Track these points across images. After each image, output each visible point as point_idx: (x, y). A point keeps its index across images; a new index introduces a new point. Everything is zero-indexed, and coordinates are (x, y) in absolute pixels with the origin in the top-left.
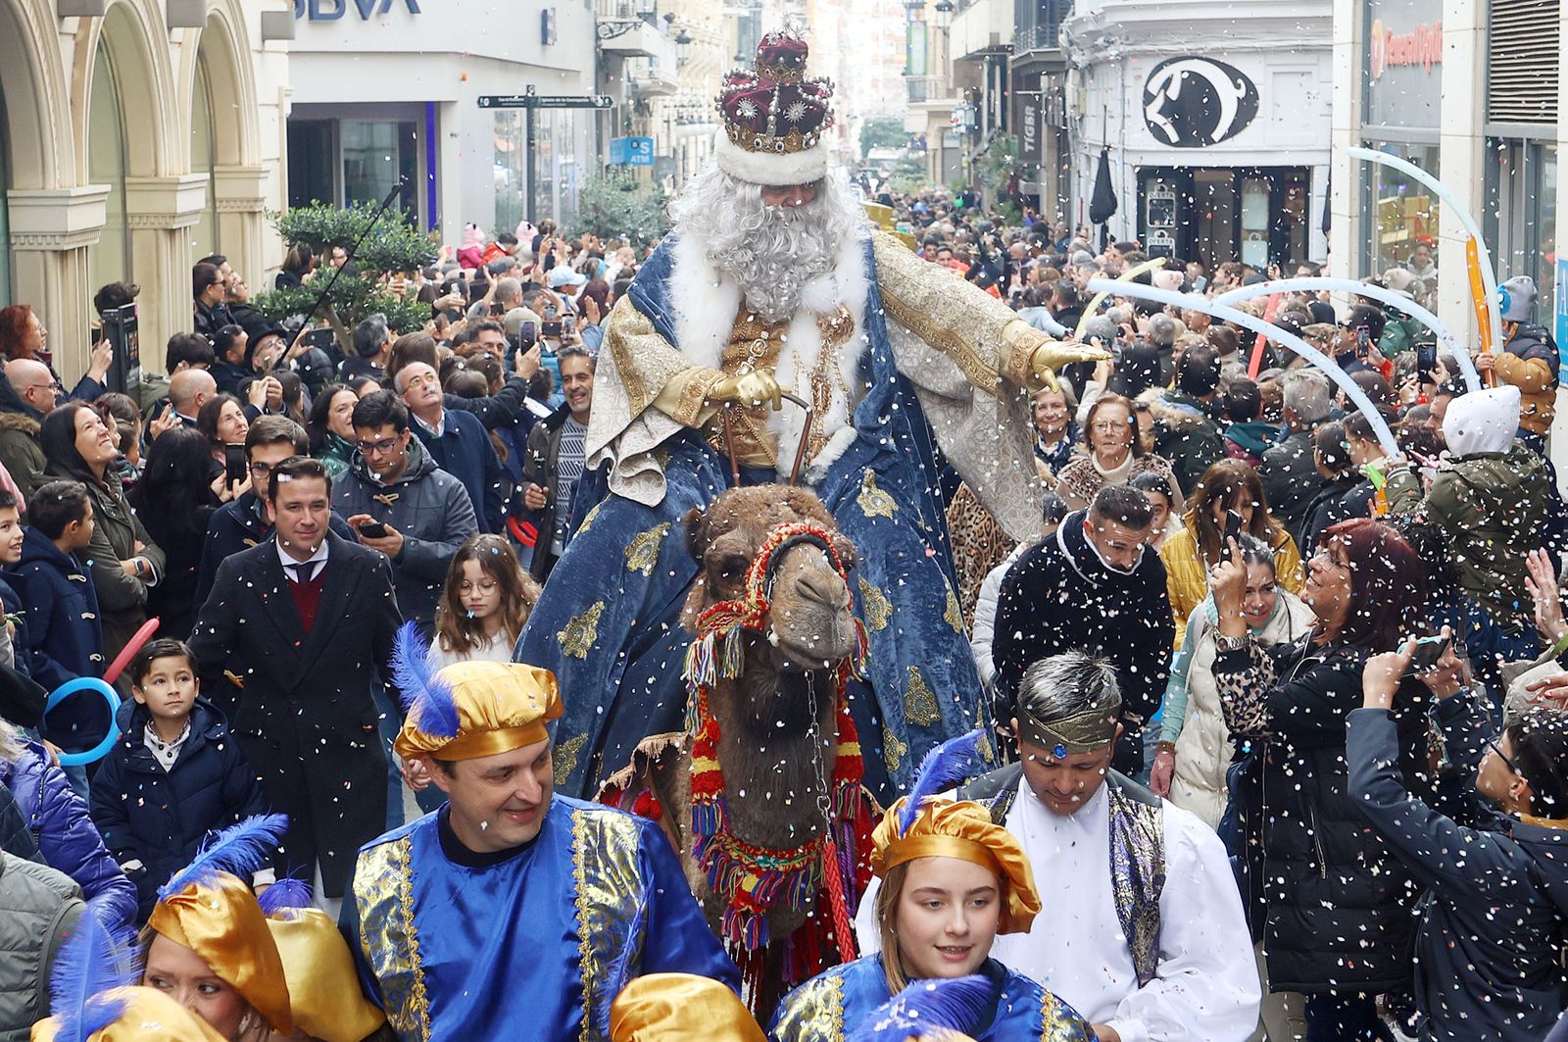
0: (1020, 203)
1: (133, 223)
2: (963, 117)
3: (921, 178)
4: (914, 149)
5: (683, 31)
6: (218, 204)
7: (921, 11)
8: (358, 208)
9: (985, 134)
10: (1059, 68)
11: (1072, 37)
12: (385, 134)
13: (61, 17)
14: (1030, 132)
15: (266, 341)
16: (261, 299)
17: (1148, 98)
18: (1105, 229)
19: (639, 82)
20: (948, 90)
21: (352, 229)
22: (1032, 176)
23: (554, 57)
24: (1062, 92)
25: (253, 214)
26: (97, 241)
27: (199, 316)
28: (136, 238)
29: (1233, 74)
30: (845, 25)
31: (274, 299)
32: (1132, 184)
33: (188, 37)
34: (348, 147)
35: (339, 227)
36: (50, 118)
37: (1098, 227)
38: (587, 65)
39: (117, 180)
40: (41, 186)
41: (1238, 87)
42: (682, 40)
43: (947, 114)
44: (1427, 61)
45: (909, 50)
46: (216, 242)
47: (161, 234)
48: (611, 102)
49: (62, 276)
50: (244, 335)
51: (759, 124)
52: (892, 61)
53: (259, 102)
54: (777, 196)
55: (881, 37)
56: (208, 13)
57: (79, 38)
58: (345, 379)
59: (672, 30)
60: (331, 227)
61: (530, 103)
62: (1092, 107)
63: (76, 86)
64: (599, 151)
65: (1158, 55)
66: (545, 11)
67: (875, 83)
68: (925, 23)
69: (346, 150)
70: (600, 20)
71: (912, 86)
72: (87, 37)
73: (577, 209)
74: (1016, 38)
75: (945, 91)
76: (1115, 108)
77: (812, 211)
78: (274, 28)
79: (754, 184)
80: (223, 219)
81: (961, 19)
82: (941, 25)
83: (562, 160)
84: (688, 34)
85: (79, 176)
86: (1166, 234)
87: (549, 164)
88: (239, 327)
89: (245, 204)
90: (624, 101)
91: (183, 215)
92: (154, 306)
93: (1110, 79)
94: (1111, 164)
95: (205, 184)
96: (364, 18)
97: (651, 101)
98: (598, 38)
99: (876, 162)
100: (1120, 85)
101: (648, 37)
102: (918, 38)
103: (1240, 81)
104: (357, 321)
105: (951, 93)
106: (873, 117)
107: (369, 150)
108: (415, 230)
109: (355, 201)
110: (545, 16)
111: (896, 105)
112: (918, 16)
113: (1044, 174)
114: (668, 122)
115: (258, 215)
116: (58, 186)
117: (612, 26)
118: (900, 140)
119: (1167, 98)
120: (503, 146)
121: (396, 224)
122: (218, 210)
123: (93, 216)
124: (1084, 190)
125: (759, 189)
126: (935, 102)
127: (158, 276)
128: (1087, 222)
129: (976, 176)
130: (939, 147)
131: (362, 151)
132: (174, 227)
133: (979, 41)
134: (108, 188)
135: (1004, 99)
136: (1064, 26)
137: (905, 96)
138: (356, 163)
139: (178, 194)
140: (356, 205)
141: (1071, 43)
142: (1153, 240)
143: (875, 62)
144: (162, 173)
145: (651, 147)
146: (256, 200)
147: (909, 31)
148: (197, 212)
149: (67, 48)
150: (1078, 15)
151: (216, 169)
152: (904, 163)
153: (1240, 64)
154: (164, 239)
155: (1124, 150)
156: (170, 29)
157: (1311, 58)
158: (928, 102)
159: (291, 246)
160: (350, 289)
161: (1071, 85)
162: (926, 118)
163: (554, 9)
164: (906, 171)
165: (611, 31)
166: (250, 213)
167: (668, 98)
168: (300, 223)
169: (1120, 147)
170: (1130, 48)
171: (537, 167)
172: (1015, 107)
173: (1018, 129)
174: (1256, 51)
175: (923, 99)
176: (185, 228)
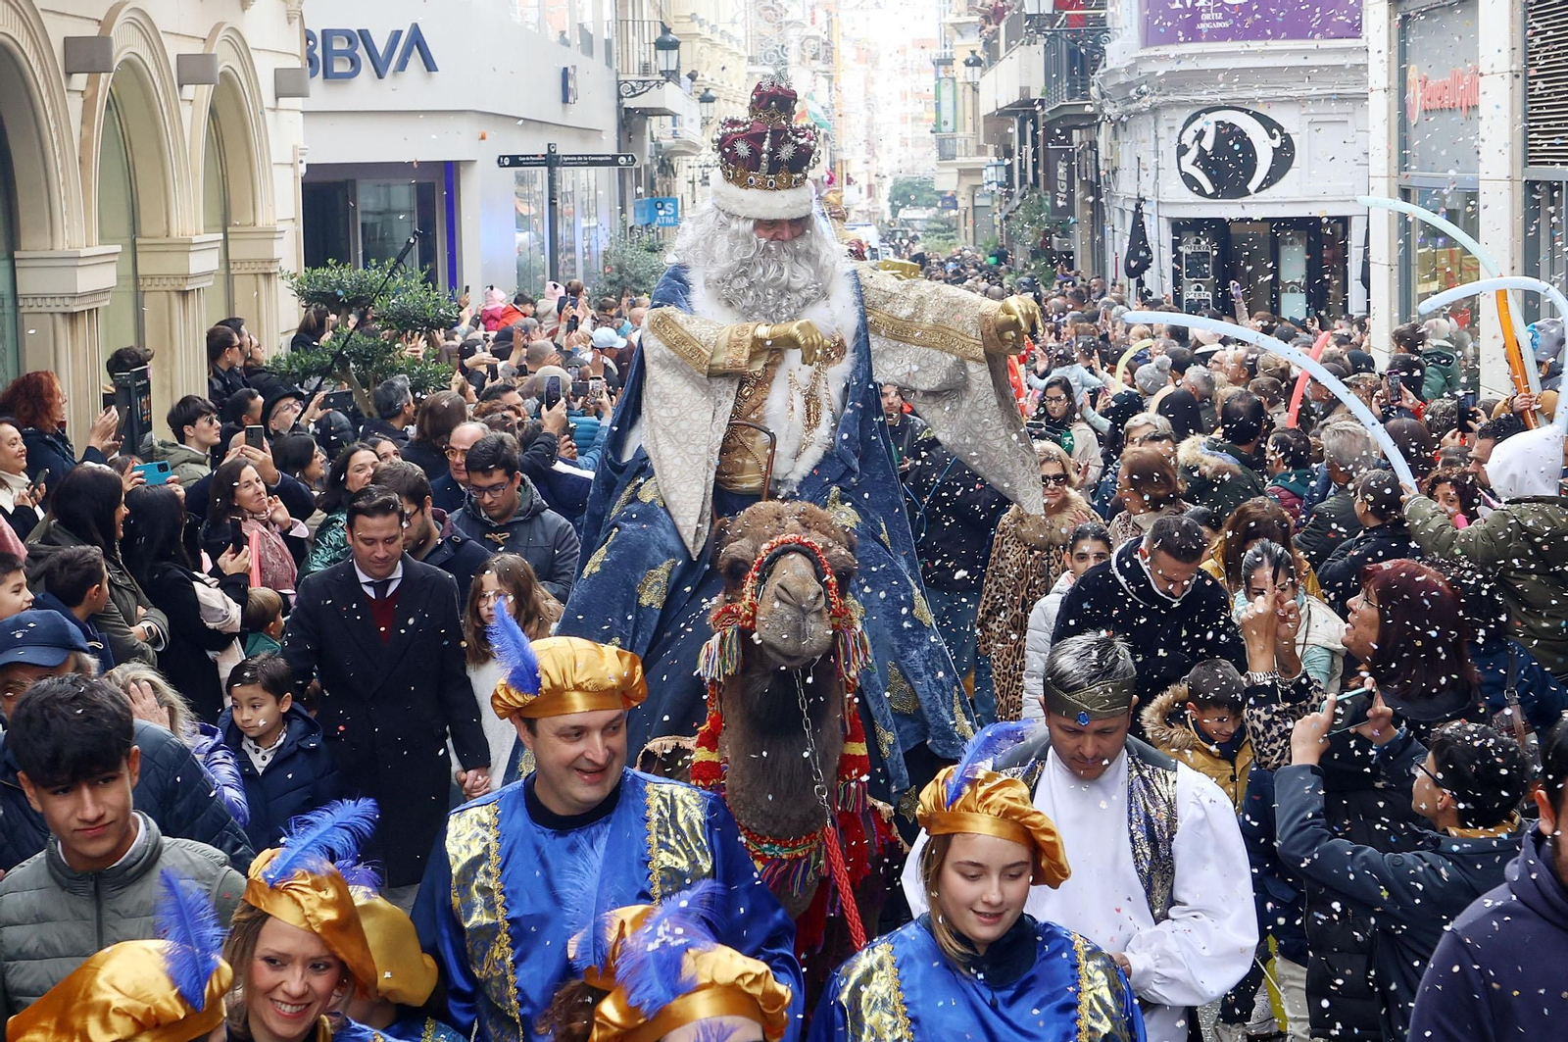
0: (1053, 259)
1: (145, 285)
2: (992, 175)
3: (952, 237)
4: (945, 208)
5: (707, 90)
6: (232, 266)
7: (950, 67)
8: (375, 268)
9: (1016, 190)
10: (1091, 122)
11: (1104, 89)
12: (403, 196)
13: (69, 74)
14: (1062, 187)
15: (283, 403)
16: (277, 360)
17: (1182, 150)
18: (1141, 283)
19: (662, 141)
20: (978, 147)
21: (371, 288)
22: (1065, 233)
23: (575, 115)
24: (1093, 145)
25: (268, 275)
26: (108, 303)
27: (216, 382)
28: (148, 299)
29: (1269, 124)
30: (873, 83)
31: (291, 361)
32: (1167, 237)
33: (200, 95)
34: (364, 208)
35: (357, 287)
36: (57, 178)
37: (1133, 281)
38: (608, 124)
39: (128, 241)
40: (49, 247)
41: (1273, 137)
42: (706, 99)
43: (978, 172)
44: (1464, 105)
45: (938, 107)
46: (230, 304)
47: (174, 296)
48: (634, 160)
49: (72, 339)
50: (260, 399)
51: (753, 162)
52: (921, 119)
53: (273, 161)
54: (767, 230)
55: (909, 94)
56: (220, 70)
57: (89, 93)
58: (364, 439)
59: (696, 89)
60: (349, 286)
61: (551, 161)
62: (1126, 162)
63: (85, 144)
64: (623, 211)
65: (1192, 106)
66: (566, 69)
67: (904, 143)
68: (953, 79)
69: (363, 212)
70: (622, 78)
71: (941, 144)
72: (95, 94)
73: (601, 270)
74: (1046, 92)
75: (975, 149)
76: (1149, 160)
77: (800, 245)
78: (287, 85)
79: (747, 219)
80: (238, 282)
81: (990, 74)
82: (970, 80)
83: (584, 223)
84: (712, 93)
85: (88, 236)
86: (1203, 288)
87: (572, 227)
88: (255, 391)
89: (260, 265)
90: (648, 161)
91: (197, 276)
92: (167, 370)
93: (1144, 130)
94: (1146, 219)
95: (219, 245)
96: (380, 77)
97: (675, 161)
98: (620, 97)
99: (907, 222)
100: (1153, 137)
101: (671, 96)
102: (947, 94)
103: (1275, 131)
104: (377, 382)
105: (981, 150)
106: (901, 177)
107: (388, 213)
108: (434, 289)
109: (373, 260)
110: (565, 74)
111: (924, 163)
112: (946, 72)
113: (1077, 232)
114: (692, 182)
115: (273, 277)
116: (66, 246)
117: (634, 84)
118: (930, 199)
119: (1201, 149)
120: (524, 210)
121: (415, 283)
122: (232, 272)
123: (105, 277)
124: (1118, 244)
125: (752, 223)
126: (965, 160)
127: (171, 338)
128: (1123, 278)
129: (1008, 233)
130: (970, 205)
131: (380, 213)
132: (187, 289)
133: (1009, 96)
134: (118, 248)
135: (1035, 154)
136: (1096, 78)
137: (935, 154)
138: (374, 225)
139: (191, 255)
140: (374, 264)
141: (1103, 96)
142: (1190, 294)
143: (904, 120)
144: (174, 233)
145: (676, 207)
146: (271, 261)
147: (937, 88)
148: (210, 273)
149: (75, 105)
150: (1110, 66)
151: (229, 229)
152: (935, 221)
153: (1275, 114)
154: (176, 301)
155: (1158, 203)
156: (181, 86)
157: (1348, 106)
158: (958, 160)
159: (308, 307)
160: (368, 349)
161: (1103, 139)
162: (956, 176)
163: (574, 67)
164: (937, 230)
165: (633, 89)
166: (265, 274)
167: (692, 158)
168: (316, 282)
169: (1155, 200)
170: (1163, 99)
171: (559, 232)
172: (1046, 162)
173: (1051, 185)
174: (1291, 101)
175: (954, 157)
176: (198, 289)
